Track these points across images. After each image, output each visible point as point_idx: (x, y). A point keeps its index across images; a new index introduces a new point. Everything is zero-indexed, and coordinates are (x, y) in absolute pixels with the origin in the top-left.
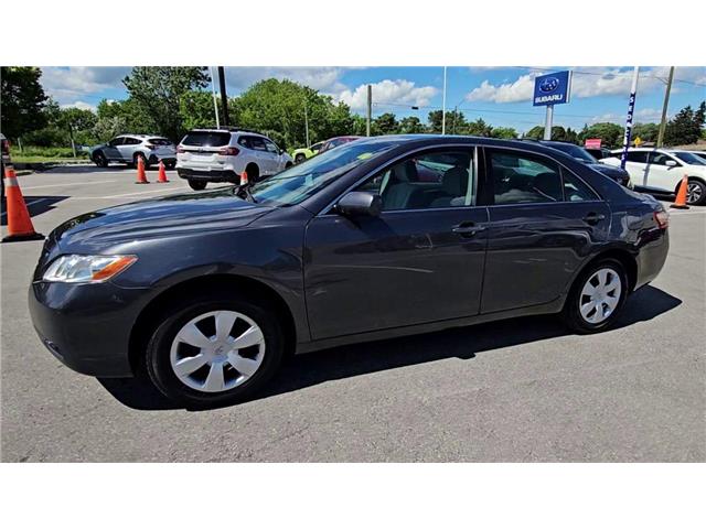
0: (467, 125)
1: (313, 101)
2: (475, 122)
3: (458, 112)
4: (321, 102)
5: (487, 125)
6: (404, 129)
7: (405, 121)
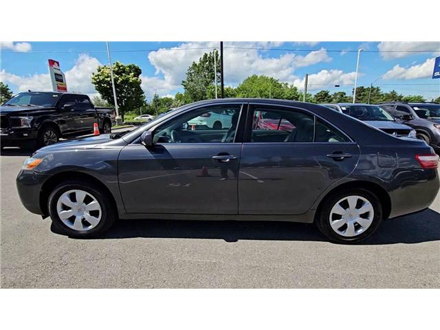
0: (382, 95)
1: (275, 86)
2: (389, 93)
3: (375, 87)
4: (280, 86)
5: (399, 94)
6: (334, 100)
7: (336, 94)
